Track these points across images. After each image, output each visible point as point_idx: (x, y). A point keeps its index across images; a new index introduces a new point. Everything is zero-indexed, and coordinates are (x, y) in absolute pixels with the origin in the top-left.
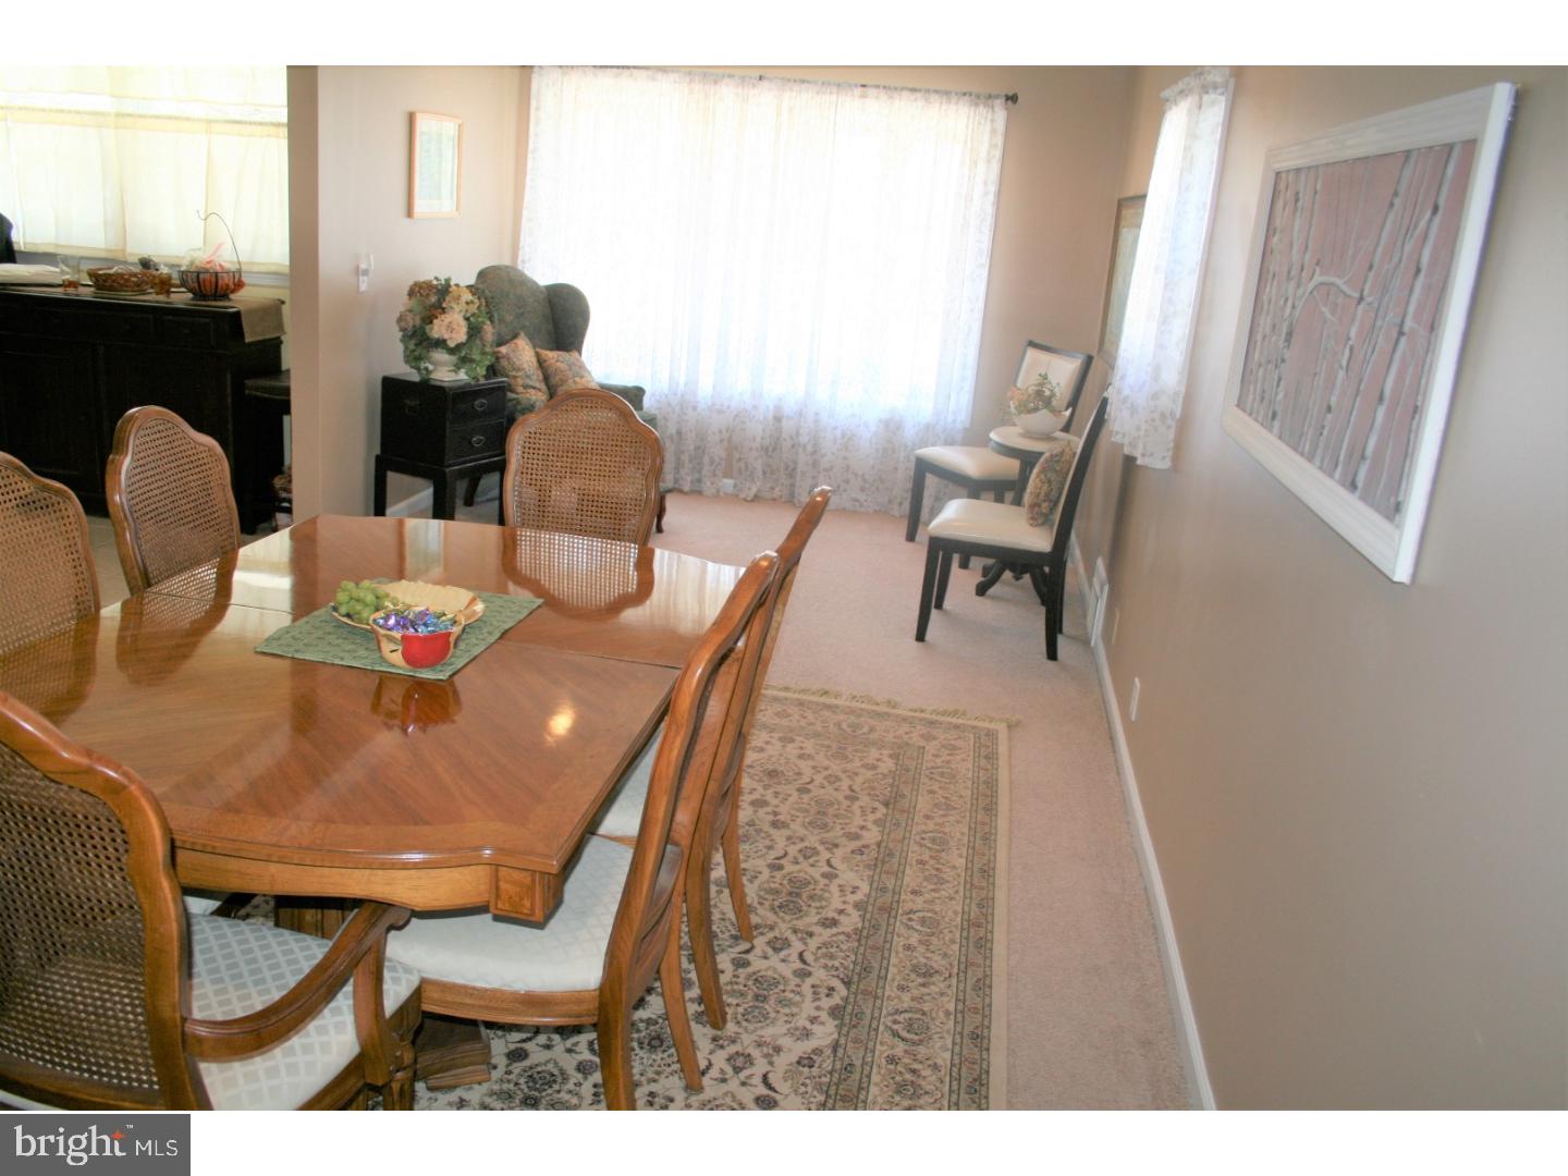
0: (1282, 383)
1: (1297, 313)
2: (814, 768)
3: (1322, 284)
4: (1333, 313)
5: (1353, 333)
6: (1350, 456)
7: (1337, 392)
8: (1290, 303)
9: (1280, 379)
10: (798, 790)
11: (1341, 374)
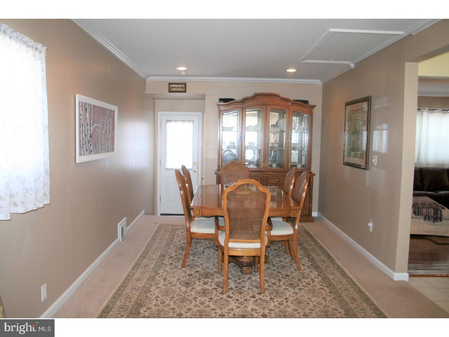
0: (92, 145)
1: (92, 132)
2: (209, 306)
3: (96, 126)
4: (99, 130)
5: (104, 133)
6: (107, 148)
7: (103, 141)
8: (89, 130)
9: (91, 145)
10: (213, 299)
11: (103, 139)
